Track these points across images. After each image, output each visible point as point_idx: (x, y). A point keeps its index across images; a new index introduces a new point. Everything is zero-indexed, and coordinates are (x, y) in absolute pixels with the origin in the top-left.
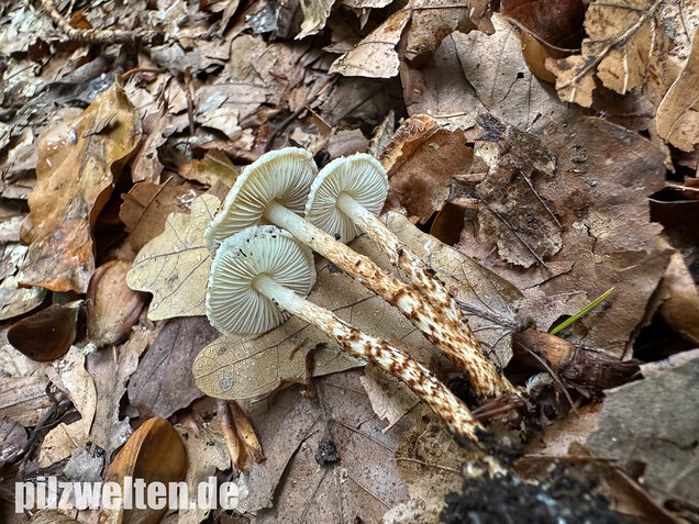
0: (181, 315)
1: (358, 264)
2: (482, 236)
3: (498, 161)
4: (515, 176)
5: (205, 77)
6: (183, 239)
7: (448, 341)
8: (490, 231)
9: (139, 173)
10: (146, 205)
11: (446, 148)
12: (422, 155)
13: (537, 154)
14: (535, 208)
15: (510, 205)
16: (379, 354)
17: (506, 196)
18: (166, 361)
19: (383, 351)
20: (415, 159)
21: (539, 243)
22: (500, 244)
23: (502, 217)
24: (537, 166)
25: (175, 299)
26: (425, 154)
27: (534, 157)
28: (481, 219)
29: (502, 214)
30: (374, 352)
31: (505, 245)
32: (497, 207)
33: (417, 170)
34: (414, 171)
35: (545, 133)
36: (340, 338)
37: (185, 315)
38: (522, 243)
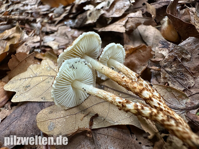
0: (28, 101)
1: (123, 78)
2: (162, 80)
3: (168, 54)
4: (175, 59)
5: (47, 34)
6: (35, 73)
7: (166, 109)
8: (165, 78)
9: (20, 50)
10: (21, 61)
11: (145, 52)
12: (136, 54)
13: (183, 52)
14: (183, 70)
15: (173, 69)
16: (143, 108)
17: (172, 66)
18: (16, 121)
19: (145, 107)
20: (133, 55)
21: (186, 82)
22: (169, 83)
23: (170, 73)
24: (183, 56)
25: (27, 94)
26: (137, 53)
27: (183, 53)
28: (161, 73)
29: (170, 72)
30: (139, 108)
31: (172, 83)
32: (168, 69)
33: (133, 59)
34: (132, 59)
35: (186, 45)
36: (120, 102)
37: (31, 101)
38: (179, 82)
